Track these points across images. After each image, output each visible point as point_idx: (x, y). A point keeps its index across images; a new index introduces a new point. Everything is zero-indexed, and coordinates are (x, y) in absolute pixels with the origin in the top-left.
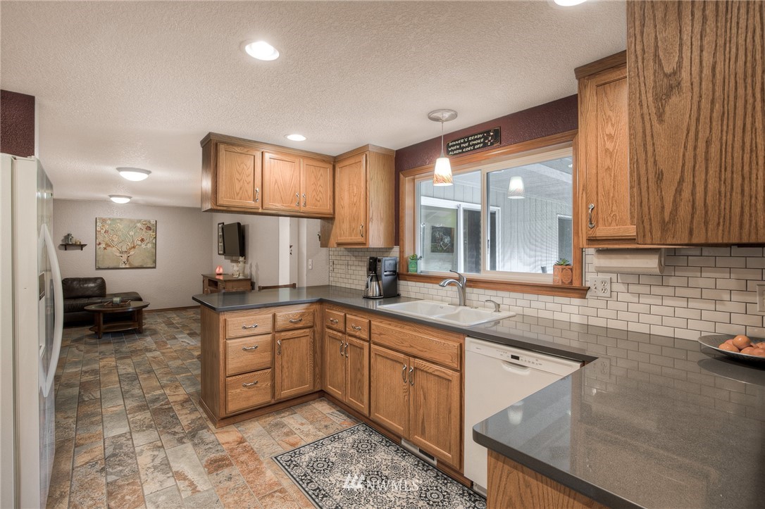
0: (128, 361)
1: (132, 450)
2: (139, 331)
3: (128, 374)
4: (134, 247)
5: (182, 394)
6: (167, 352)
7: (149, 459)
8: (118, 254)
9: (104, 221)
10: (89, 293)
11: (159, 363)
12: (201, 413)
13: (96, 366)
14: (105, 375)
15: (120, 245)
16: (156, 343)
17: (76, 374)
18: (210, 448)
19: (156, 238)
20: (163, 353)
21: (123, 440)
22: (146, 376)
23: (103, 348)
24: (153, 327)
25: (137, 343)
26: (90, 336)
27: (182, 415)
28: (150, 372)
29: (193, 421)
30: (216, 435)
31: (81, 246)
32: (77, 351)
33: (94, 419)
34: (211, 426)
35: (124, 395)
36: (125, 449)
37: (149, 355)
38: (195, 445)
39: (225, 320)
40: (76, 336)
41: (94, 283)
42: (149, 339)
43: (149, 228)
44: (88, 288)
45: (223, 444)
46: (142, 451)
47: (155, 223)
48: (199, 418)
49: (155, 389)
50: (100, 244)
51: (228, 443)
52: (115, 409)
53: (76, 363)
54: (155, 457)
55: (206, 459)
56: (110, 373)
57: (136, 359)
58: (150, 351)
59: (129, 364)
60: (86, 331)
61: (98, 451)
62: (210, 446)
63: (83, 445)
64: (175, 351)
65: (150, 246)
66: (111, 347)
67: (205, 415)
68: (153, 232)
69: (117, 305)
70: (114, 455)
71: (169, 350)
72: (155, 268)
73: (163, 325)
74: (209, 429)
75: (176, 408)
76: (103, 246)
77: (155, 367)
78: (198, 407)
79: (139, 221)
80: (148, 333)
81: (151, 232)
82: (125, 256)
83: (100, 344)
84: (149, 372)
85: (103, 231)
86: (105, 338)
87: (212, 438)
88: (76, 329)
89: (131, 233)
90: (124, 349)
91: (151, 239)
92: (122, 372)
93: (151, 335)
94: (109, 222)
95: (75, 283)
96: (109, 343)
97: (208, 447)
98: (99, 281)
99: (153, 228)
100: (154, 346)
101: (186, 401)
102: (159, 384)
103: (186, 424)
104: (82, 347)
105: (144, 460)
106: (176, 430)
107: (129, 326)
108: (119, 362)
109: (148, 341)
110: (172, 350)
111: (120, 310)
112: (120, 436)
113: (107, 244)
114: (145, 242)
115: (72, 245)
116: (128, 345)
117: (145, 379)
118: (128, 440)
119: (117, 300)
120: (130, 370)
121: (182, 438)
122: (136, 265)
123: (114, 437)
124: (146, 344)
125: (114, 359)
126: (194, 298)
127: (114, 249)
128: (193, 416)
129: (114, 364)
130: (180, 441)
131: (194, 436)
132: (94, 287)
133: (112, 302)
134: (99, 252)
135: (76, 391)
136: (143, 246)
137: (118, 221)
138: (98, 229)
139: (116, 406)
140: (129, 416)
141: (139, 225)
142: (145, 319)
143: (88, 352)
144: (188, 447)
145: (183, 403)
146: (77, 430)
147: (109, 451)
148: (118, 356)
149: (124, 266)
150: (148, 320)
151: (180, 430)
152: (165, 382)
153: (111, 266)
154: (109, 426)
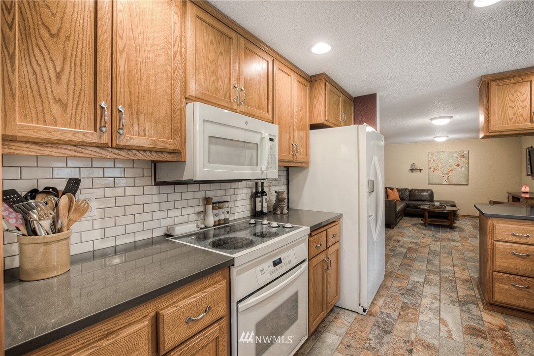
0: (438, 243)
1: (421, 292)
2: (451, 227)
3: (435, 251)
4: (452, 170)
5: (466, 275)
6: (466, 245)
7: (428, 302)
8: (442, 175)
9: (433, 154)
10: (424, 198)
11: (457, 250)
12: (476, 293)
13: (419, 241)
14: (422, 247)
15: (442, 169)
16: (460, 237)
17: (408, 242)
18: (474, 319)
19: (468, 163)
20: (463, 245)
21: (418, 285)
22: (445, 255)
23: (426, 232)
24: (463, 226)
25: (447, 234)
26: (421, 224)
27: (460, 288)
28: (450, 254)
29: (467, 295)
30: (482, 313)
31: (420, 170)
32: (412, 231)
33: (408, 268)
34: (481, 305)
35: (429, 262)
36: (417, 290)
37: (453, 243)
38: (461, 310)
39: (493, 224)
40: (414, 222)
41: (427, 192)
42: (456, 234)
43: (463, 157)
44: (423, 195)
45: (486, 322)
46: (426, 296)
47: (467, 152)
48: (473, 296)
49: (448, 265)
50: (430, 168)
51: (490, 323)
52: (420, 267)
53: (410, 236)
54: (432, 303)
55: (467, 323)
56: (425, 247)
57: (444, 244)
58: (454, 241)
59: (437, 246)
60: (419, 221)
61: (405, 284)
62: (474, 317)
63: (399, 277)
64: (473, 246)
65: (463, 169)
66: (431, 233)
67: (478, 296)
68: (466, 159)
69: (437, 207)
70: (411, 290)
71: (468, 244)
72: (467, 185)
73: (470, 227)
74: (477, 306)
75: (458, 282)
76: (432, 169)
77: (454, 252)
78: (475, 288)
79: (456, 152)
80: (457, 230)
81: (464, 159)
82: (446, 176)
83: (425, 230)
84: (448, 254)
85: (432, 161)
86: (429, 227)
87: (478, 313)
88: (416, 219)
89: (450, 161)
90: (437, 236)
91: (465, 164)
92: (432, 248)
93: (458, 231)
94: (436, 154)
95: (416, 192)
96: (431, 230)
97: (472, 317)
98: (430, 192)
99: (465, 156)
100: (458, 239)
101: (467, 281)
102: (452, 263)
103: (461, 294)
104: (415, 229)
105: (426, 301)
106: (453, 295)
107: (445, 222)
108: (432, 242)
109: (456, 235)
110: (470, 245)
111: (438, 210)
112: (417, 282)
113: (434, 169)
114: (460, 167)
115: (415, 169)
116: (441, 234)
117: (444, 257)
118: (421, 286)
119: (437, 204)
120: (437, 249)
121: (455, 302)
122: (454, 182)
123: (414, 281)
124: (453, 237)
125: (430, 240)
126: (475, 206)
127: (439, 172)
128: (469, 293)
129: (429, 242)
130: (453, 303)
131: (464, 305)
132: (427, 195)
133: (434, 205)
134: (430, 174)
135: (405, 250)
136: (459, 169)
137: (441, 153)
138: (429, 159)
139: (421, 266)
140: (427, 274)
141: (456, 155)
142: (459, 220)
143: (417, 232)
144: (457, 310)
145: (464, 281)
146: (399, 269)
147: (410, 287)
148: (433, 239)
149: (445, 183)
150: (461, 221)
151: (456, 297)
152: (457, 263)
153: (437, 182)
154: (414, 274)
